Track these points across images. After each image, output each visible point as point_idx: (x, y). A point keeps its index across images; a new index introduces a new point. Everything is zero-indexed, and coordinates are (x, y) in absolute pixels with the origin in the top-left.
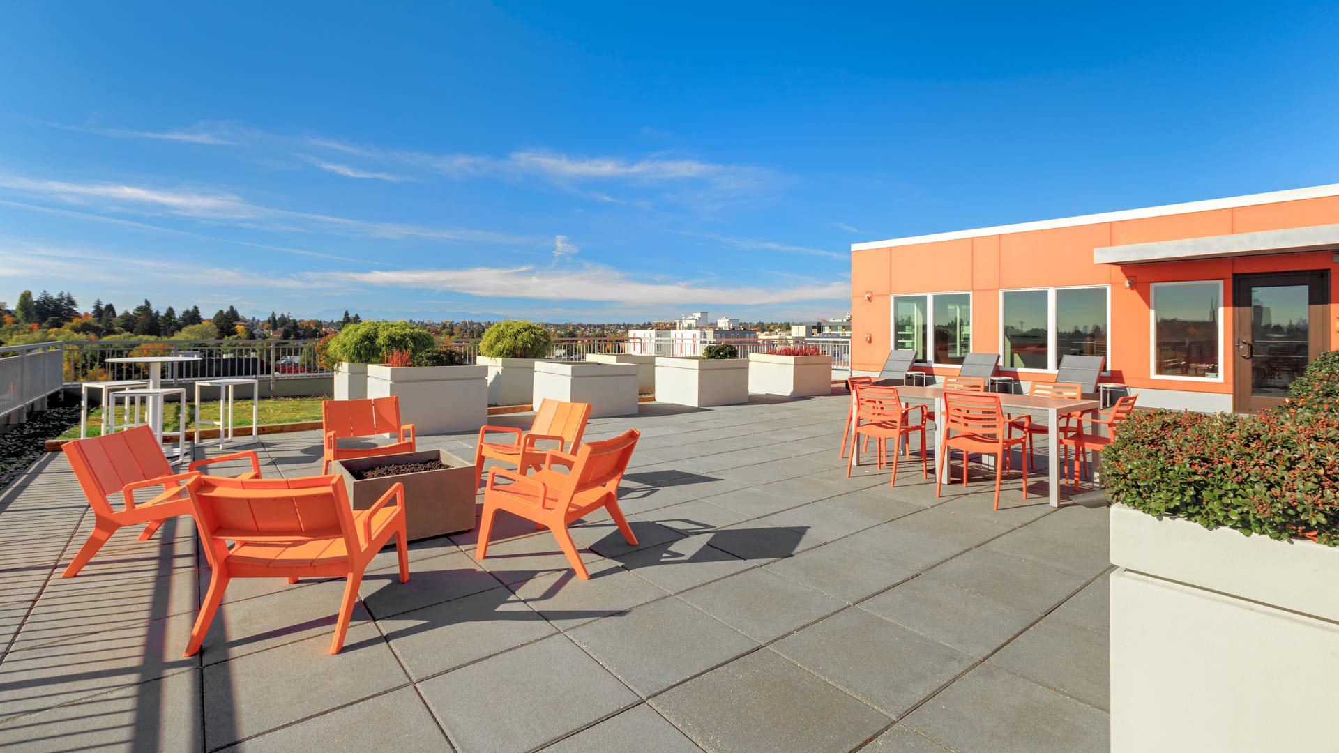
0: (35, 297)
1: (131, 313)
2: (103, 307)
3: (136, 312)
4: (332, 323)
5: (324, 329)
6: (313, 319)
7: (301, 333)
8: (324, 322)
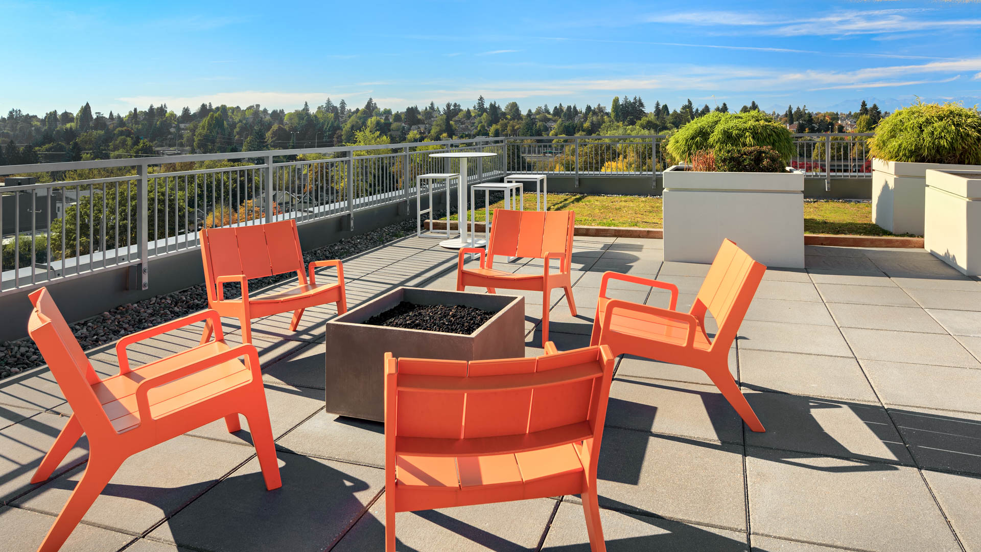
0: (621, 102)
1: (679, 112)
2: (661, 107)
3: (682, 111)
4: (849, 115)
5: (840, 122)
6: (829, 112)
7: (816, 126)
8: (842, 114)
